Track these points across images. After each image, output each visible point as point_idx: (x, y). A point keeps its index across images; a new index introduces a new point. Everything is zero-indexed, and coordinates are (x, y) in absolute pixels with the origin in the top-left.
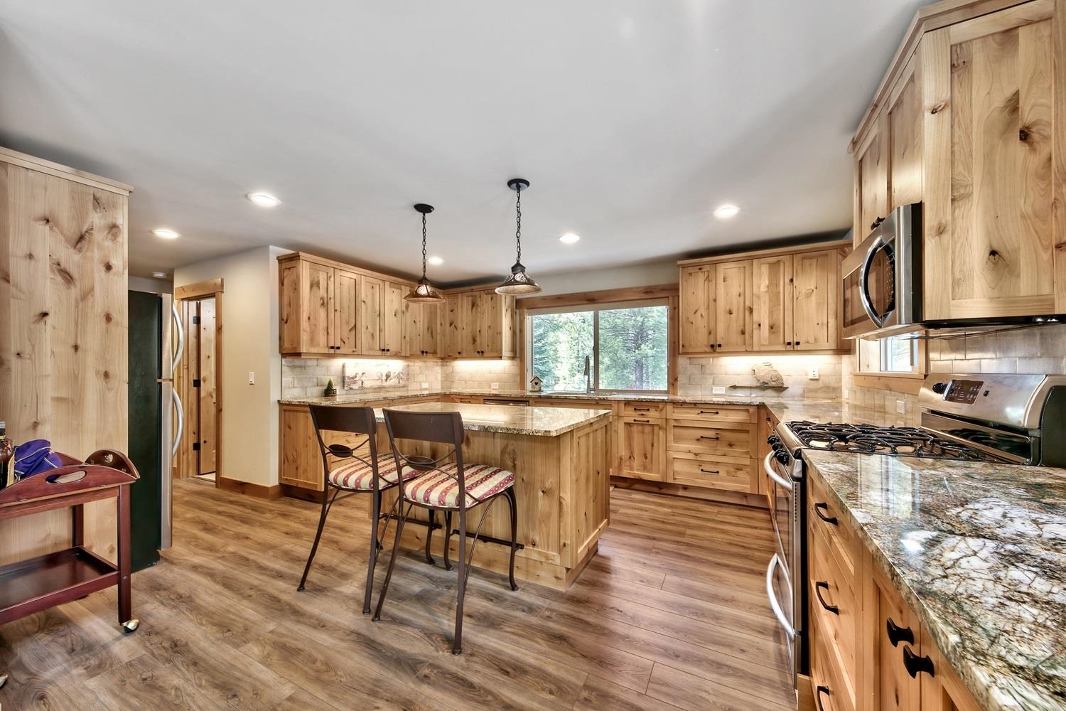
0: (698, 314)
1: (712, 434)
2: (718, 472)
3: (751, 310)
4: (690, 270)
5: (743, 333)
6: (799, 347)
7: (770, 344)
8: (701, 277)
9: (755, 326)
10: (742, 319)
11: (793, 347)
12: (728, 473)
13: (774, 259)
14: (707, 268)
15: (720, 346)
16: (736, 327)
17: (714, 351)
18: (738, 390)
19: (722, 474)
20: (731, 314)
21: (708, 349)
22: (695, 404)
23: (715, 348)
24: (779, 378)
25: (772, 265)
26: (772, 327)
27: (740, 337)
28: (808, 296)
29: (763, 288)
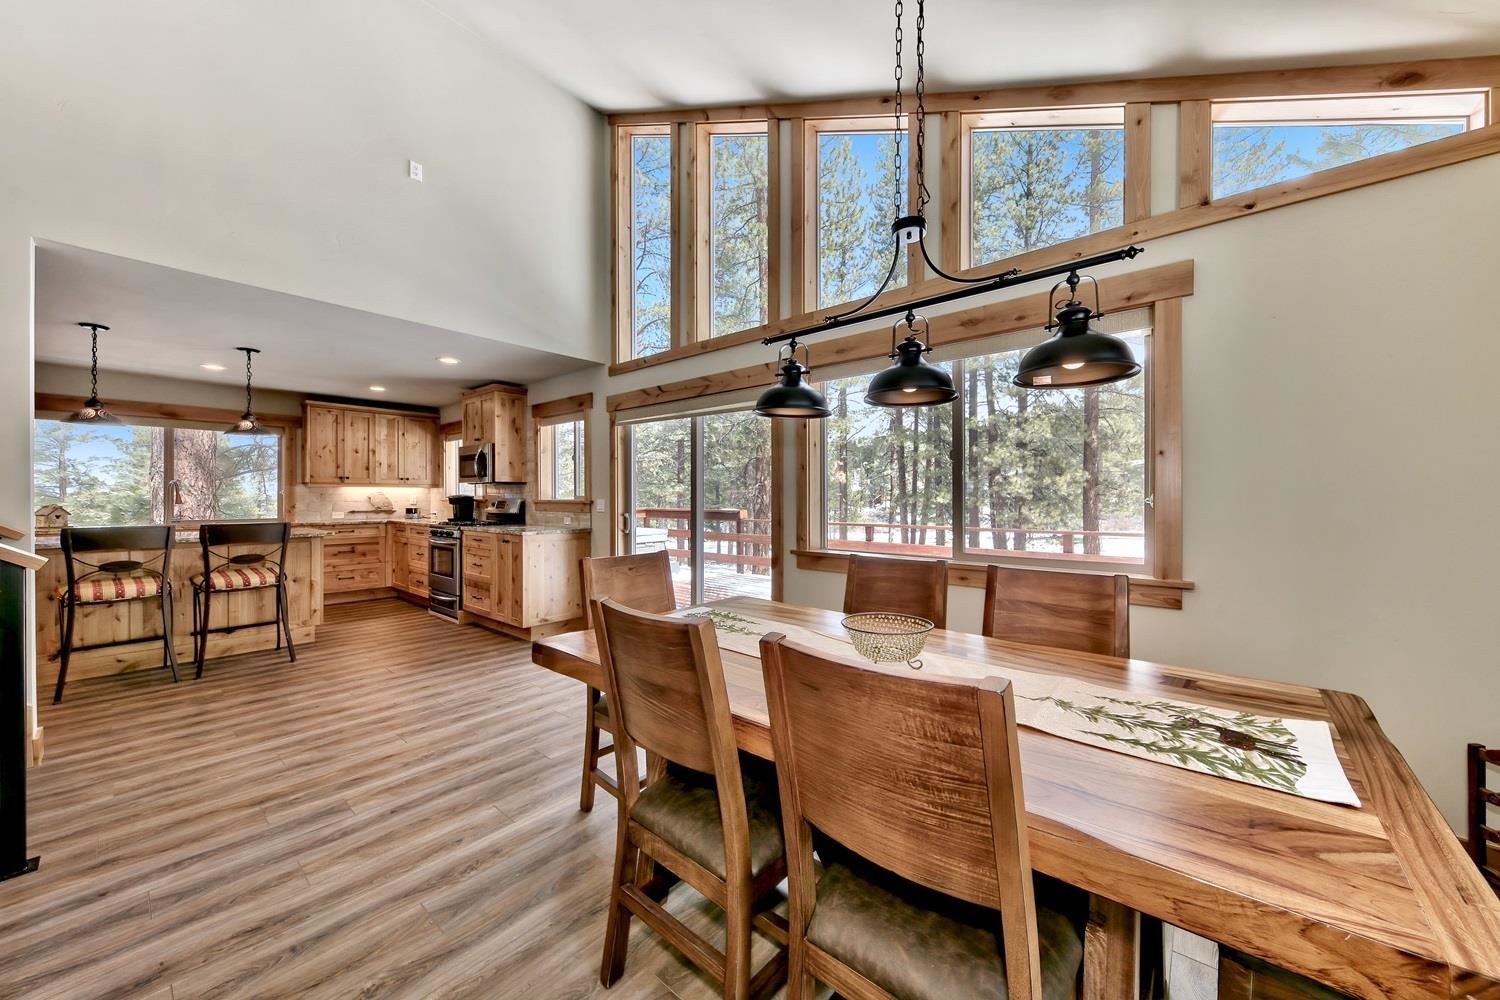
0: (327, 449)
1: (348, 548)
2: (353, 578)
3: (374, 452)
4: (319, 410)
5: (368, 469)
6: (408, 482)
7: (388, 479)
8: (330, 418)
9: (377, 464)
10: (366, 458)
11: (404, 481)
12: (362, 577)
13: (392, 417)
14: (335, 412)
15: (348, 478)
16: (362, 463)
17: (343, 482)
18: (356, 514)
19: (358, 578)
20: (357, 452)
21: (338, 480)
22: (333, 526)
23: (342, 480)
24: (390, 504)
25: (389, 421)
26: (389, 466)
27: (365, 472)
28: (414, 447)
29: (383, 437)
